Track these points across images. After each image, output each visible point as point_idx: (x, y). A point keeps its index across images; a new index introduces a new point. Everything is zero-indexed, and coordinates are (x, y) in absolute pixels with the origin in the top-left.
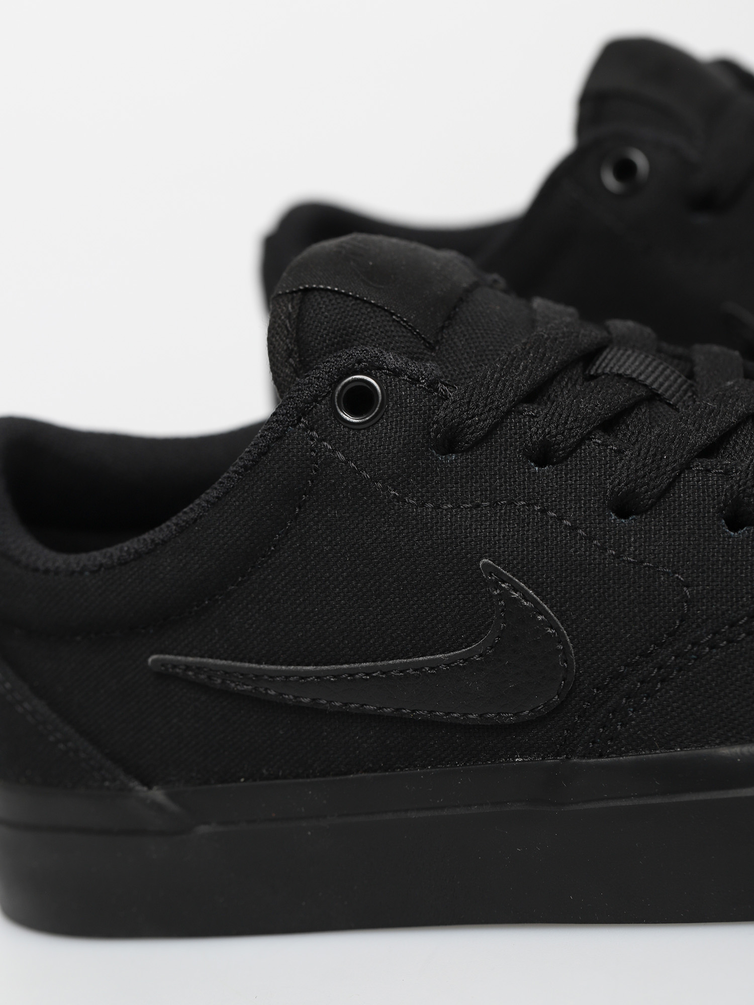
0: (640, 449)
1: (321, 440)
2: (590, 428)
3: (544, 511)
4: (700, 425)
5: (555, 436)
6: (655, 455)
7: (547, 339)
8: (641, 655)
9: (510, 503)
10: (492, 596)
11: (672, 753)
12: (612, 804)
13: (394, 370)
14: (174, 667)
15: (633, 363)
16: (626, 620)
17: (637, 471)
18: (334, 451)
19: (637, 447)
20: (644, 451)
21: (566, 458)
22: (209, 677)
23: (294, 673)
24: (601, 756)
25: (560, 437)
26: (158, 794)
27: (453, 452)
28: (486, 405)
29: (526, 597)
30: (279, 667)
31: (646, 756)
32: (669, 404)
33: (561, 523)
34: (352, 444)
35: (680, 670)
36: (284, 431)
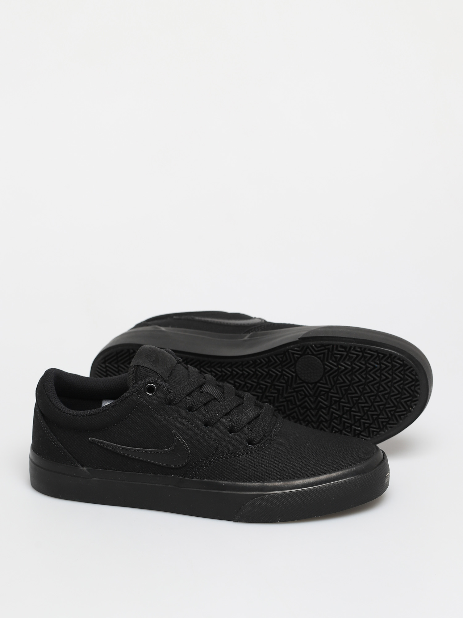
0: (212, 412)
1: (141, 397)
2: (202, 405)
3: (188, 422)
4: (226, 407)
5: (194, 406)
6: (215, 414)
7: (193, 381)
8: (205, 458)
9: (181, 419)
10: (174, 439)
11: (208, 480)
12: (193, 489)
13: (160, 384)
14: (95, 441)
15: (211, 389)
16: (203, 449)
17: (211, 417)
18: (143, 400)
19: (211, 411)
20: (213, 412)
21: (195, 411)
22: (103, 445)
23: (124, 448)
24: (192, 478)
25: (195, 406)
26: (85, 469)
27: (170, 405)
28: (179, 396)
29: (182, 440)
30: (121, 446)
31: (202, 480)
32: (218, 401)
33: (192, 425)
34: (148, 399)
35: (214, 462)
36: (132, 394)
